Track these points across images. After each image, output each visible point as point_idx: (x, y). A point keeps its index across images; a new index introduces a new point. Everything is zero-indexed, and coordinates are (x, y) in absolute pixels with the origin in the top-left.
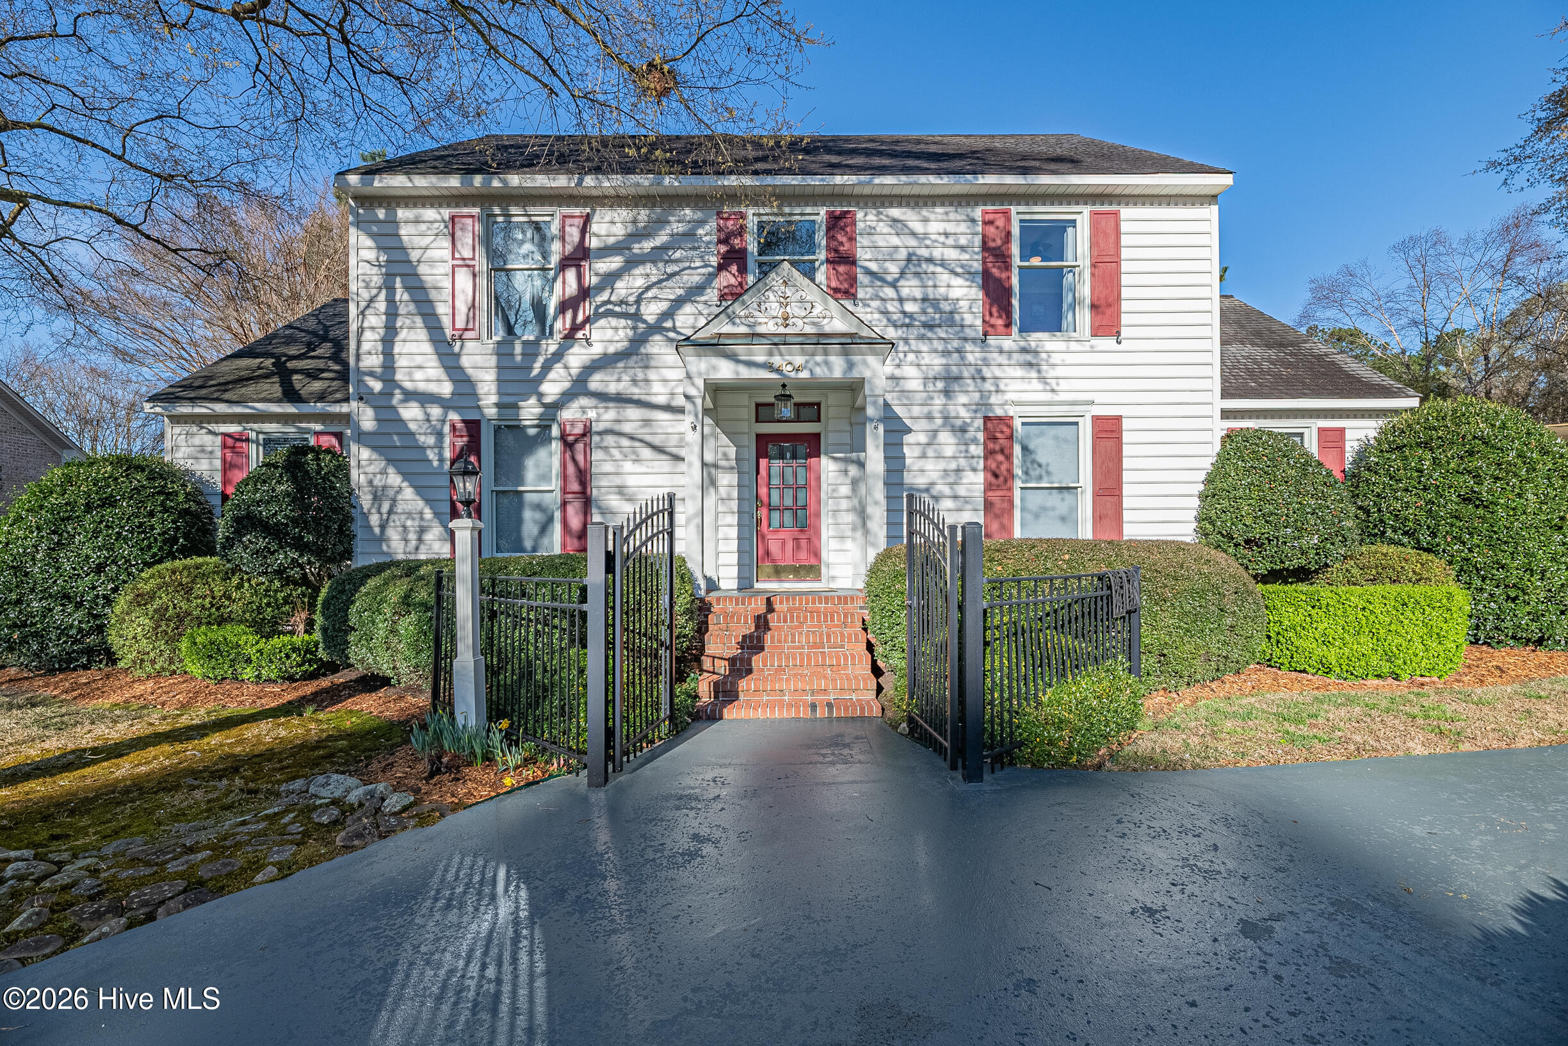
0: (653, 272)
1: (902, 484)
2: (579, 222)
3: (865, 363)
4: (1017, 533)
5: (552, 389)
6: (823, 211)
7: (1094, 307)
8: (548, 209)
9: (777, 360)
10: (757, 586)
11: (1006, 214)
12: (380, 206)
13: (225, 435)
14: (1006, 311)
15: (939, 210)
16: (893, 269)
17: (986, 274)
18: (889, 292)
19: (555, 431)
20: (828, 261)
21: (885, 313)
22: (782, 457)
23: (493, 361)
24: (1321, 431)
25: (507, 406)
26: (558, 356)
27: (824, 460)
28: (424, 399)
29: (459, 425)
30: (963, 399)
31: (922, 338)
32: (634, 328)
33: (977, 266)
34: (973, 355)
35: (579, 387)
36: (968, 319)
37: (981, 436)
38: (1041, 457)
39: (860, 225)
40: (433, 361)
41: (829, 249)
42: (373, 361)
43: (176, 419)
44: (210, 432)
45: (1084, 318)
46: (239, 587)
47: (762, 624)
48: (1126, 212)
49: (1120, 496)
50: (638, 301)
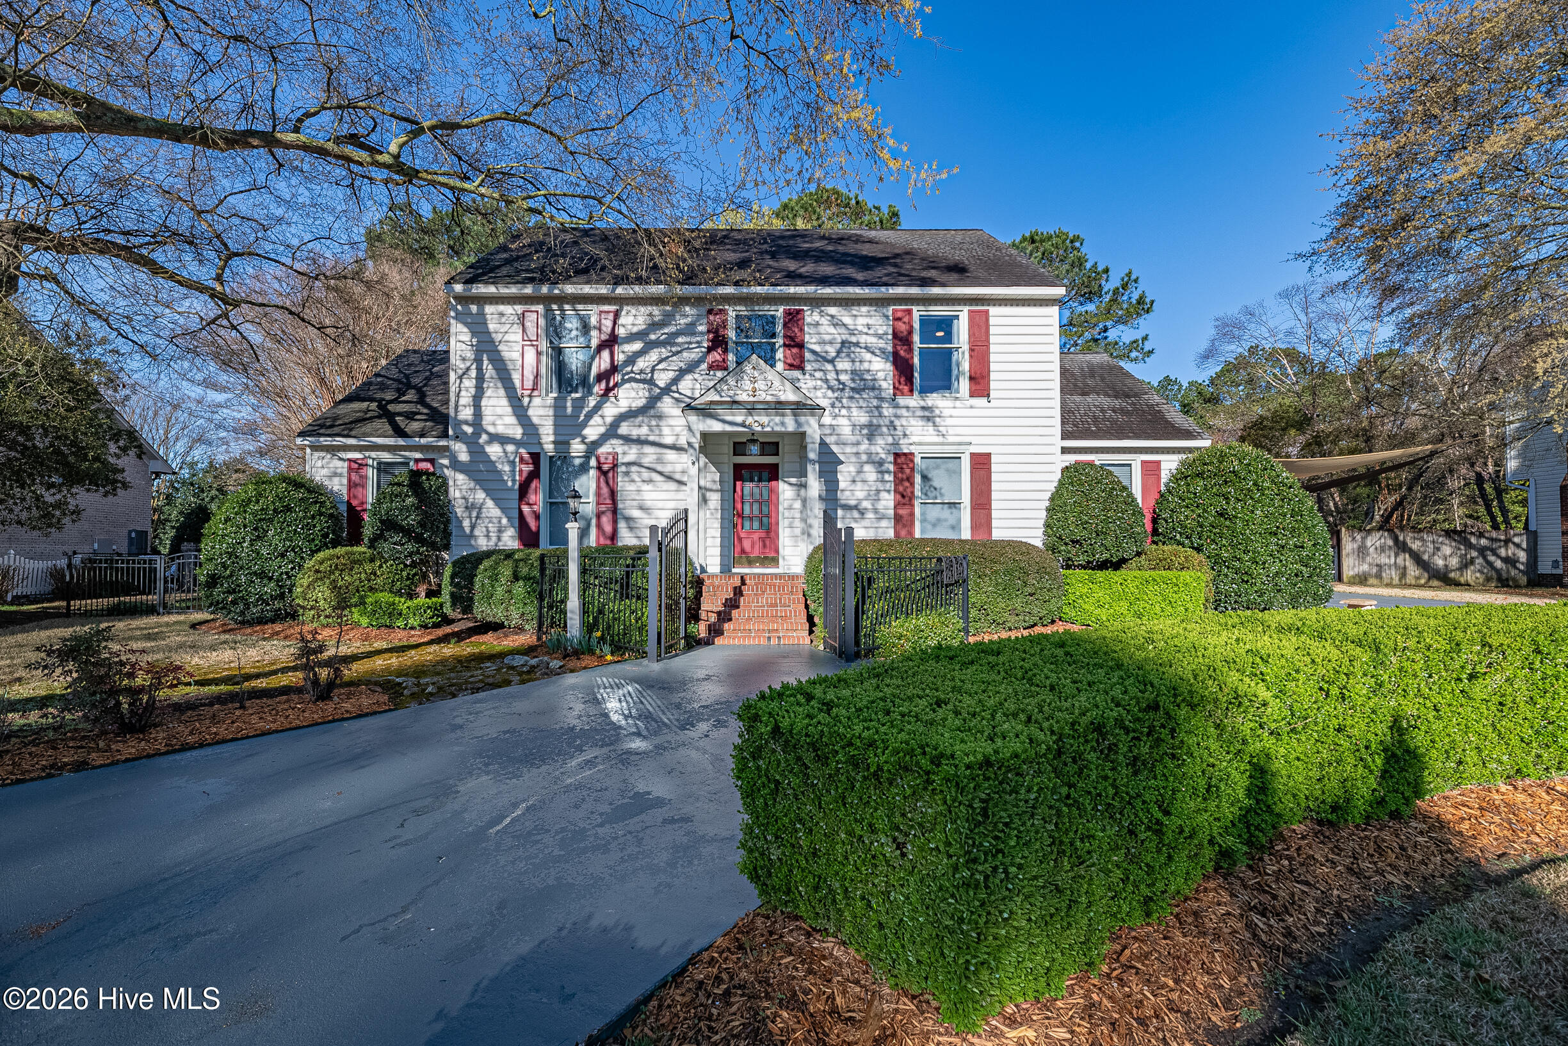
0: (664, 352)
1: (837, 499)
2: (611, 316)
3: (808, 423)
4: (917, 535)
5: (592, 432)
6: (781, 309)
7: (971, 378)
8: (590, 307)
9: (750, 420)
10: (734, 570)
11: (909, 312)
12: (473, 303)
13: (350, 460)
14: (910, 380)
15: (864, 309)
16: (832, 351)
17: (895, 354)
18: (829, 367)
19: (593, 462)
20: (785, 345)
21: (826, 381)
22: (752, 480)
23: (551, 412)
24: (1143, 462)
25: (562, 444)
26: (598, 407)
27: (781, 484)
28: (503, 440)
29: (526, 456)
30: (880, 441)
31: (851, 398)
32: (650, 390)
33: (890, 348)
34: (887, 411)
35: (611, 432)
36: (884, 385)
37: (891, 467)
38: (936, 483)
39: (808, 320)
40: (508, 412)
41: (785, 336)
42: (466, 413)
43: (315, 448)
44: (341, 459)
45: (964, 385)
46: (381, 566)
47: (738, 592)
48: (993, 310)
49: (990, 509)
50: (653, 371)
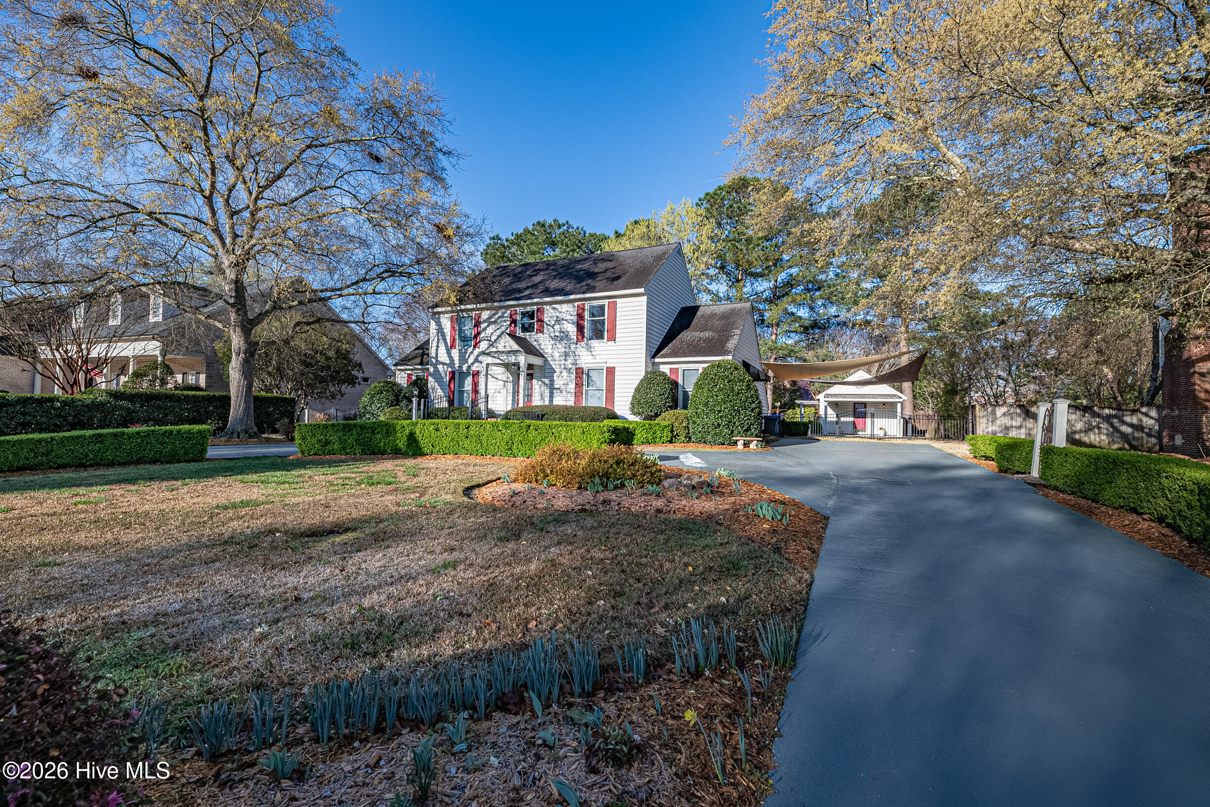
0: (495, 327)
1: (552, 387)
2: (478, 315)
3: (519, 358)
4: (583, 404)
6: (536, 308)
7: (609, 333)
8: (472, 313)
9: (501, 358)
11: (584, 305)
12: (437, 315)
13: (408, 374)
14: (583, 334)
15: (566, 305)
16: (553, 322)
17: (578, 323)
18: (552, 330)
19: (471, 372)
20: (537, 322)
21: (551, 336)
23: (458, 354)
25: (460, 367)
26: (472, 353)
27: (534, 381)
28: (444, 364)
29: (451, 371)
30: (570, 361)
31: (559, 343)
32: (490, 343)
33: (576, 320)
34: (573, 346)
35: (476, 360)
36: (573, 337)
37: (574, 373)
38: (594, 379)
39: (546, 310)
40: (446, 355)
41: (537, 319)
42: (433, 354)
43: (398, 370)
44: (405, 374)
45: (607, 336)
48: (618, 300)
49: (614, 392)
50: (491, 336)
